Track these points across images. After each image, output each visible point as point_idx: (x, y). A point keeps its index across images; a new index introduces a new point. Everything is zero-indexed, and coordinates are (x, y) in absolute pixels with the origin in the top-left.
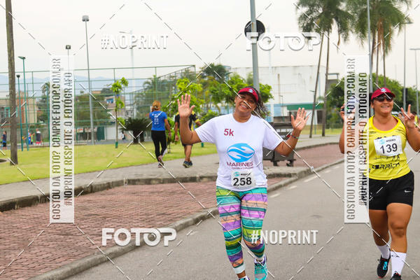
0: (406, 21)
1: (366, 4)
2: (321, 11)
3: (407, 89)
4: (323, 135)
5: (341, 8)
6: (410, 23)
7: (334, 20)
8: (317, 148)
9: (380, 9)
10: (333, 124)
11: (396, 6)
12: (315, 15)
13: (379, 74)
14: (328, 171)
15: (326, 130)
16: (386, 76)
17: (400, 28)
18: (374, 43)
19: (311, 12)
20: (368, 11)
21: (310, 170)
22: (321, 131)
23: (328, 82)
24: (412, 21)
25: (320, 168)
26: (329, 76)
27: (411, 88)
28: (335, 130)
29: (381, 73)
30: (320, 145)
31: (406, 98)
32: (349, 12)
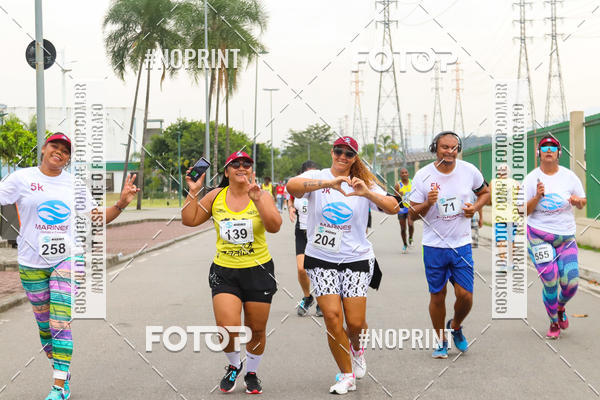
0: (258, 50)
1: (203, 23)
2: (139, 30)
3: (258, 146)
4: (139, 207)
5: (167, 27)
6: (264, 52)
7: (157, 43)
8: (128, 227)
9: (223, 31)
10: (154, 192)
11: (245, 28)
12: (130, 35)
13: (220, 123)
14: (142, 260)
15: (143, 201)
16: (230, 126)
17: (250, 59)
18: (213, 78)
19: (124, 31)
20: (206, 33)
21: (117, 258)
22: (136, 201)
23: (147, 131)
24: (267, 50)
25: (132, 256)
26: (148, 124)
27: (263, 144)
28: (155, 200)
29: (222, 121)
30: (133, 223)
31: (257, 158)
32: (179, 33)
